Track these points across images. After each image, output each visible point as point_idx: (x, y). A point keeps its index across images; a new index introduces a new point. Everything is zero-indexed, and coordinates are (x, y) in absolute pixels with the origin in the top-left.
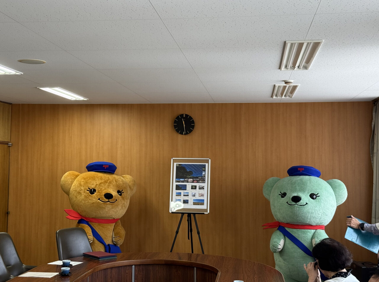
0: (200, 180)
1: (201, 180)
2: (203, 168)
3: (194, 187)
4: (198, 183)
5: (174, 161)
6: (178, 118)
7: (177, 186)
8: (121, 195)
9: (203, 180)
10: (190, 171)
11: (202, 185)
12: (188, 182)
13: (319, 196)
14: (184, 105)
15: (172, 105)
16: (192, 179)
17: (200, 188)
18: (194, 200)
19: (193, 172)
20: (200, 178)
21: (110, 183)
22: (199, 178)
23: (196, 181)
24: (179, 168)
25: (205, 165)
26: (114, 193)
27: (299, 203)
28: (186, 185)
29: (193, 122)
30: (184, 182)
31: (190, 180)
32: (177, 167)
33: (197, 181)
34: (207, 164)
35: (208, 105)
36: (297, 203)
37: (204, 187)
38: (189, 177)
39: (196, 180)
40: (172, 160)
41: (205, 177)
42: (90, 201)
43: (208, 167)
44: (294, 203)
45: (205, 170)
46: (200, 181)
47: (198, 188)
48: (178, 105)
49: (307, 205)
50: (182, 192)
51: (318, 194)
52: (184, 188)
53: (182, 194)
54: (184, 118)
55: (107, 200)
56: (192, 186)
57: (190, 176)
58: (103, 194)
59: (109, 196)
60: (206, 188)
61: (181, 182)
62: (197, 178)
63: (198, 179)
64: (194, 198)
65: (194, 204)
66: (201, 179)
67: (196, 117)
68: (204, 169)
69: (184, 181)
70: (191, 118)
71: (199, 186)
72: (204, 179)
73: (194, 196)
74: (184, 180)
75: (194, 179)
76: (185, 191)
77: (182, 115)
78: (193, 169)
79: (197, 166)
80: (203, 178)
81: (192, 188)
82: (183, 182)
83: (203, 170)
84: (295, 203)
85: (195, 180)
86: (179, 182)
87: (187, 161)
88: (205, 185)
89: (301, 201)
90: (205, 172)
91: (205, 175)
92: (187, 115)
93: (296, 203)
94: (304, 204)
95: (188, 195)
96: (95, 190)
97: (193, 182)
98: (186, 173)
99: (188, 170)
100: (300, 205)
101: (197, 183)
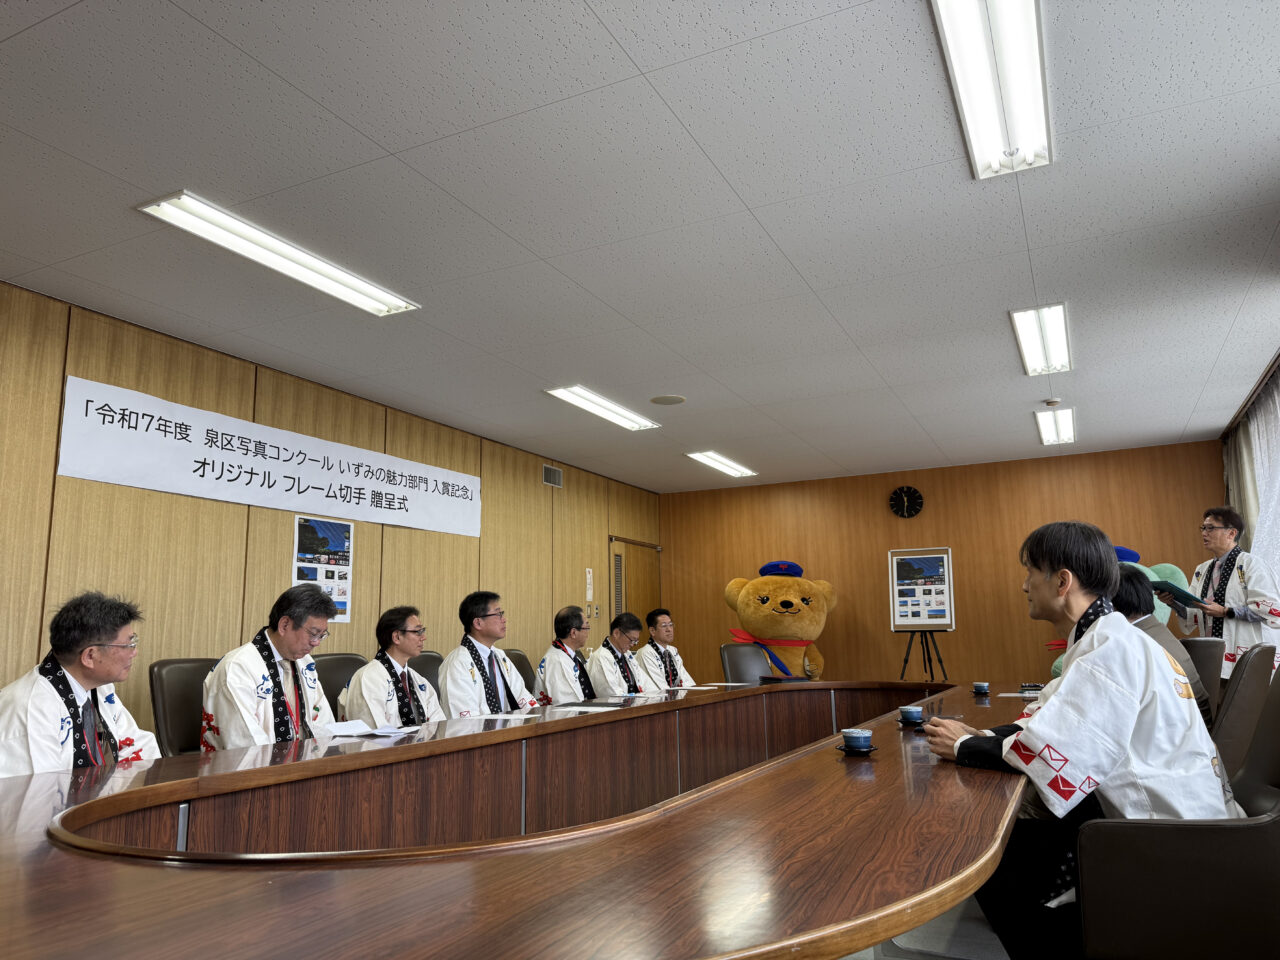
0: (936, 581)
1: (938, 581)
2: (940, 561)
3: (927, 592)
4: (934, 585)
5: (893, 555)
6: (895, 493)
7: (900, 591)
8: (807, 604)
9: (942, 581)
10: (919, 569)
11: (940, 587)
12: (917, 584)
14: (903, 474)
15: (884, 476)
16: (923, 580)
17: (937, 593)
18: (929, 611)
19: (924, 569)
20: (936, 577)
21: (789, 587)
22: (934, 577)
23: (930, 583)
24: (901, 565)
25: (943, 558)
26: (796, 601)
28: (914, 590)
29: (920, 497)
31: (920, 581)
32: (898, 564)
34: (945, 556)
35: (942, 470)
37: (943, 590)
38: (918, 576)
39: (930, 581)
40: (889, 554)
41: (944, 575)
42: (762, 614)
43: (948, 560)
45: (943, 566)
46: (937, 583)
47: (933, 592)
48: (894, 474)
50: (909, 600)
52: (912, 593)
53: (910, 603)
54: (905, 492)
55: (785, 610)
56: (924, 591)
58: (779, 602)
59: (787, 604)
60: (946, 592)
61: (905, 585)
62: (932, 577)
63: (933, 580)
64: (929, 608)
65: (930, 617)
66: (938, 578)
67: (923, 491)
68: (942, 564)
69: (911, 583)
70: (916, 491)
71: (936, 590)
73: (928, 605)
74: (910, 581)
75: (926, 580)
76: (913, 598)
77: (901, 489)
78: (924, 565)
79: (929, 560)
80: (941, 577)
81: (924, 594)
82: (909, 584)
83: (941, 566)
85: (928, 581)
86: (903, 585)
87: (913, 554)
88: (945, 587)
90: (944, 568)
91: (944, 573)
92: (909, 488)
95: (918, 605)
96: (768, 599)
97: (925, 584)
98: (913, 572)
99: (916, 567)
101: (931, 585)
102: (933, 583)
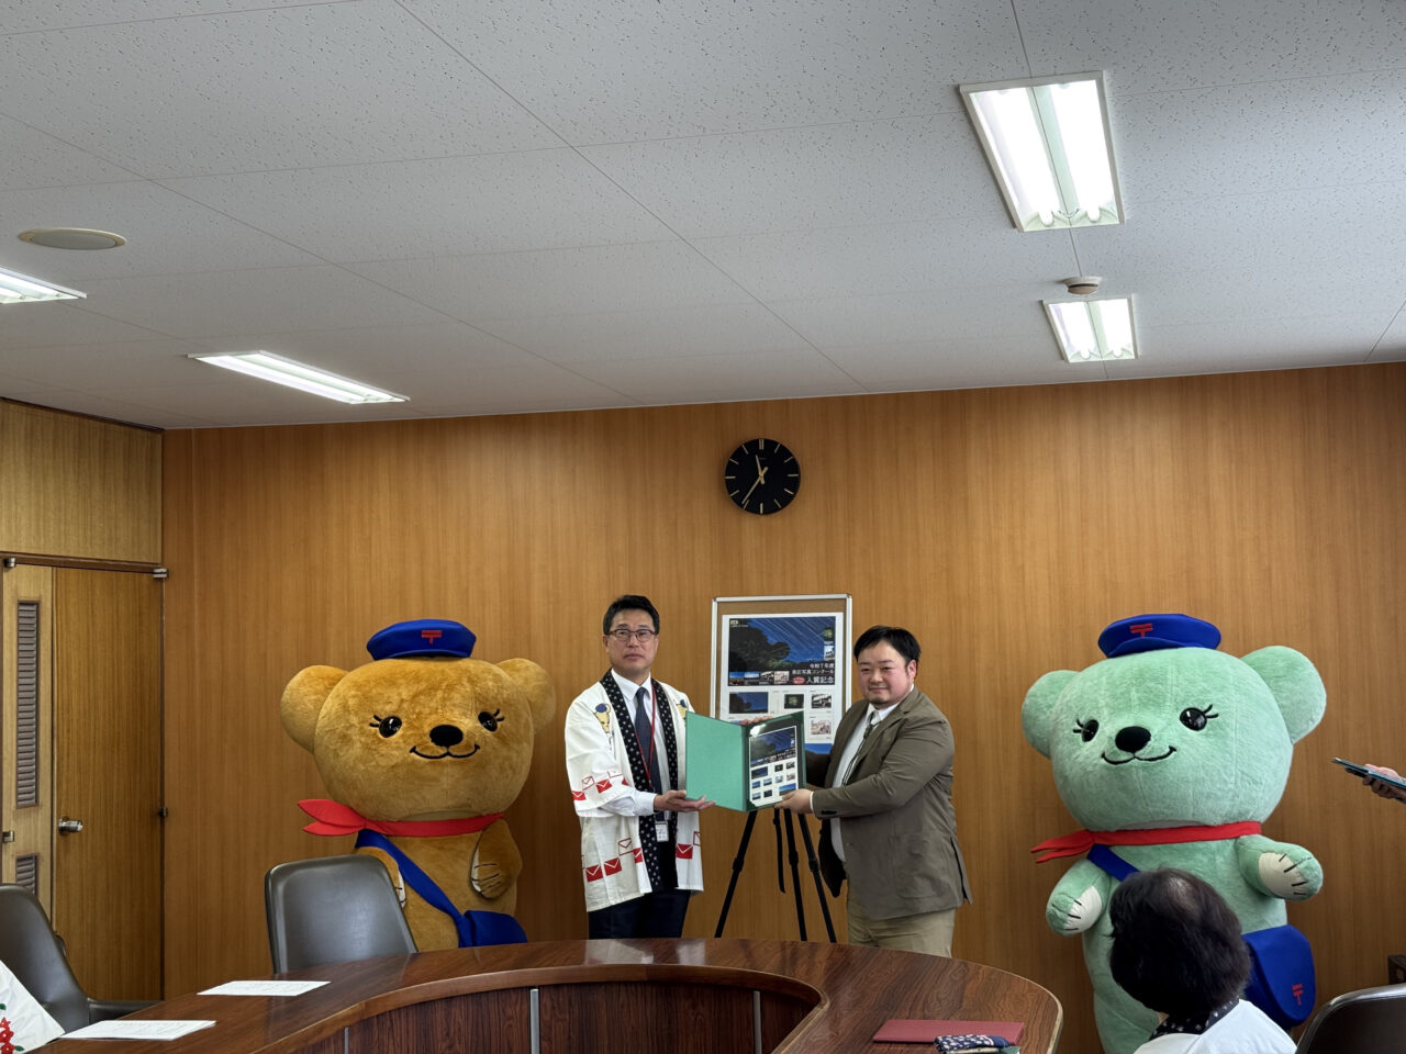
0: (816, 675)
1: (820, 675)
2: (827, 629)
3: (794, 701)
4: (810, 684)
5: (724, 609)
6: (738, 453)
7: (733, 697)
9: (827, 675)
10: (780, 645)
11: (822, 690)
12: (772, 682)
13: (1216, 716)
14: (760, 407)
15: (717, 410)
16: (787, 673)
17: (816, 705)
19: (791, 646)
20: (817, 666)
22: (812, 666)
23: (802, 680)
24: (740, 633)
25: (834, 618)
26: (468, 724)
27: (1142, 751)
28: (765, 695)
29: (794, 466)
30: (757, 684)
31: (780, 675)
32: (732, 630)
33: (806, 677)
34: (839, 616)
35: (846, 403)
36: (1138, 754)
37: (830, 697)
38: (776, 663)
39: (801, 675)
40: (715, 605)
41: (833, 662)
42: (384, 762)
43: (844, 625)
44: (1124, 756)
45: (832, 639)
46: (816, 679)
47: (808, 702)
48: (738, 407)
49: (1174, 753)
51: (1210, 707)
54: (761, 454)
55: (443, 750)
56: (787, 697)
57: (778, 659)
58: (427, 730)
59: (447, 735)
60: (836, 702)
61: (746, 682)
62: (806, 666)
63: (809, 672)
66: (820, 669)
67: (802, 451)
68: (829, 634)
69: (759, 678)
70: (785, 452)
71: (813, 697)
72: (829, 669)
74: (757, 675)
75: (794, 672)
77: (753, 444)
78: (790, 636)
79: (804, 625)
80: (826, 665)
81: (788, 705)
82: (754, 683)
83: (827, 639)
84: (1130, 755)
85: (796, 676)
86: (741, 684)
87: (769, 607)
88: (833, 691)
89: (1149, 743)
90: (834, 644)
91: (833, 656)
92: (770, 444)
93: (1133, 751)
94: (1162, 754)
96: (398, 723)
97: (790, 683)
98: (765, 652)
99: (772, 641)
100: (1149, 757)
101: (804, 684)
102: (808, 681)
